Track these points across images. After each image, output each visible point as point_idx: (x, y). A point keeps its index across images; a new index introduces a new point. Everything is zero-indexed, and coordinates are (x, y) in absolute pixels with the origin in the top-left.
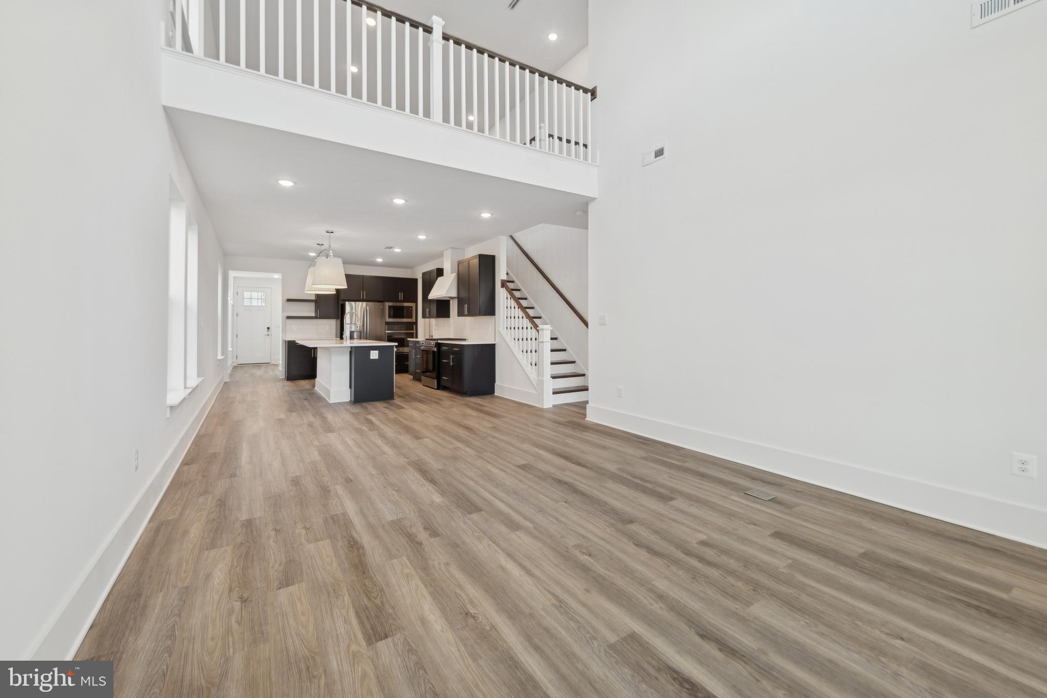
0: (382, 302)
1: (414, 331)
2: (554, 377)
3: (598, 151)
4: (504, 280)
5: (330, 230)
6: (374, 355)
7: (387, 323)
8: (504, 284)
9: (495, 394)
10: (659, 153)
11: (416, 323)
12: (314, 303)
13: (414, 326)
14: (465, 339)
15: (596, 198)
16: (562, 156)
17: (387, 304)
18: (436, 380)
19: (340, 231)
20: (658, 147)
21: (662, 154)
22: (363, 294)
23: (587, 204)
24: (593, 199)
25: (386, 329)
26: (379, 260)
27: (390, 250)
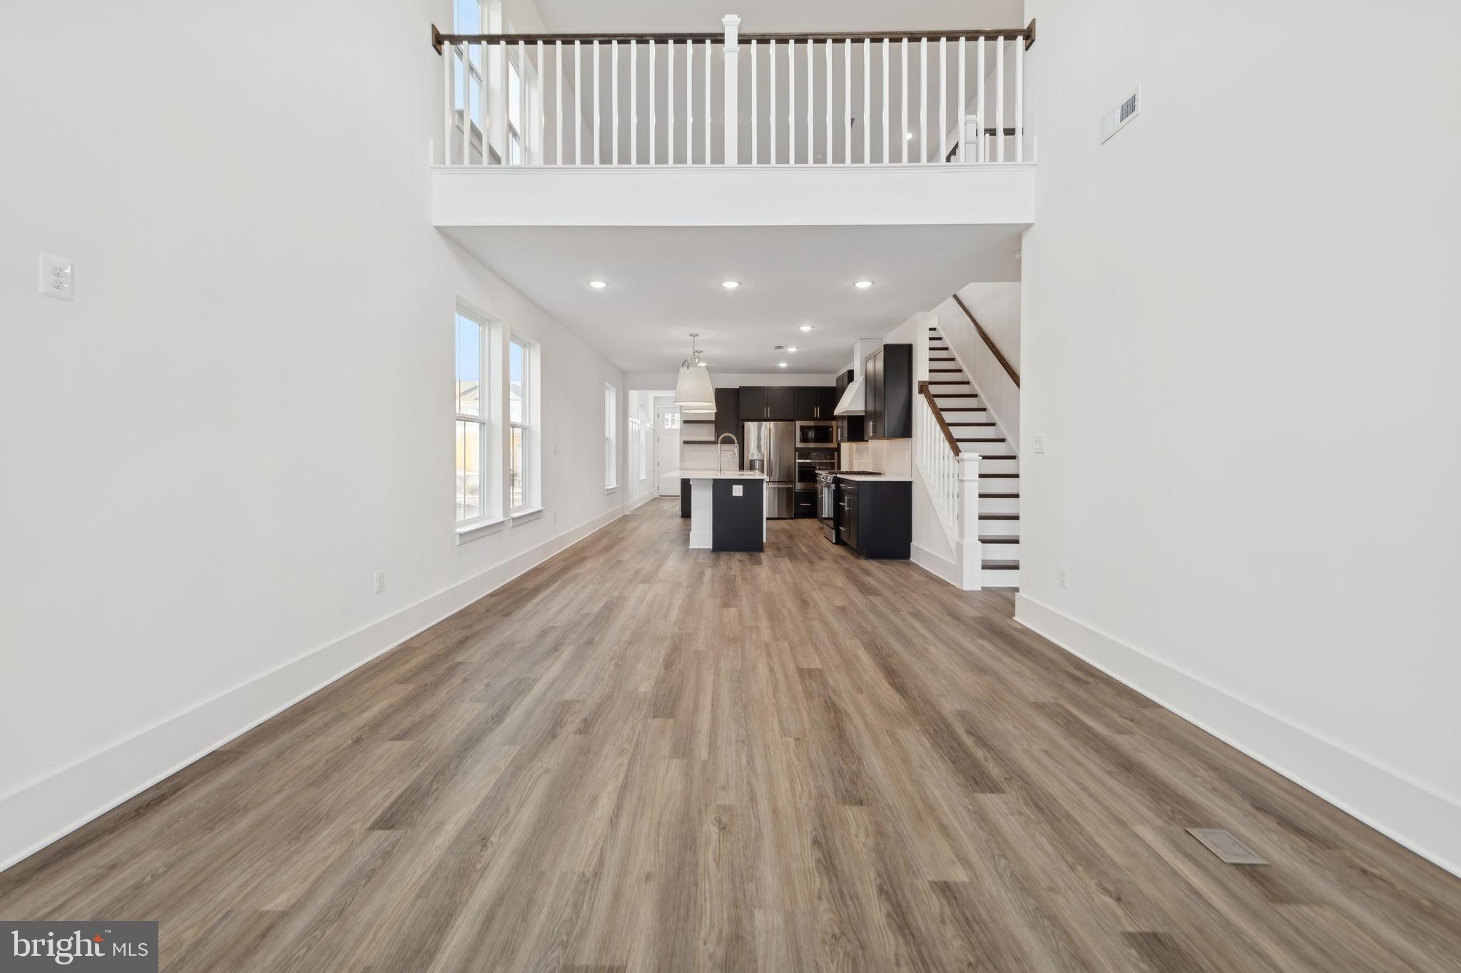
0: (792, 421)
1: (836, 461)
2: (984, 541)
3: (1036, 137)
4: (924, 382)
5: (693, 332)
6: (738, 491)
7: (797, 449)
8: (923, 388)
9: (911, 559)
10: (1129, 108)
11: (838, 449)
12: (714, 425)
13: (836, 453)
14: (880, 474)
15: (1032, 224)
16: (996, 163)
17: (799, 424)
18: (834, 531)
19: (706, 334)
20: (1125, 98)
21: (1133, 109)
22: (767, 412)
23: (1019, 237)
24: (1029, 226)
25: (797, 457)
26: (783, 365)
27: (782, 350)
